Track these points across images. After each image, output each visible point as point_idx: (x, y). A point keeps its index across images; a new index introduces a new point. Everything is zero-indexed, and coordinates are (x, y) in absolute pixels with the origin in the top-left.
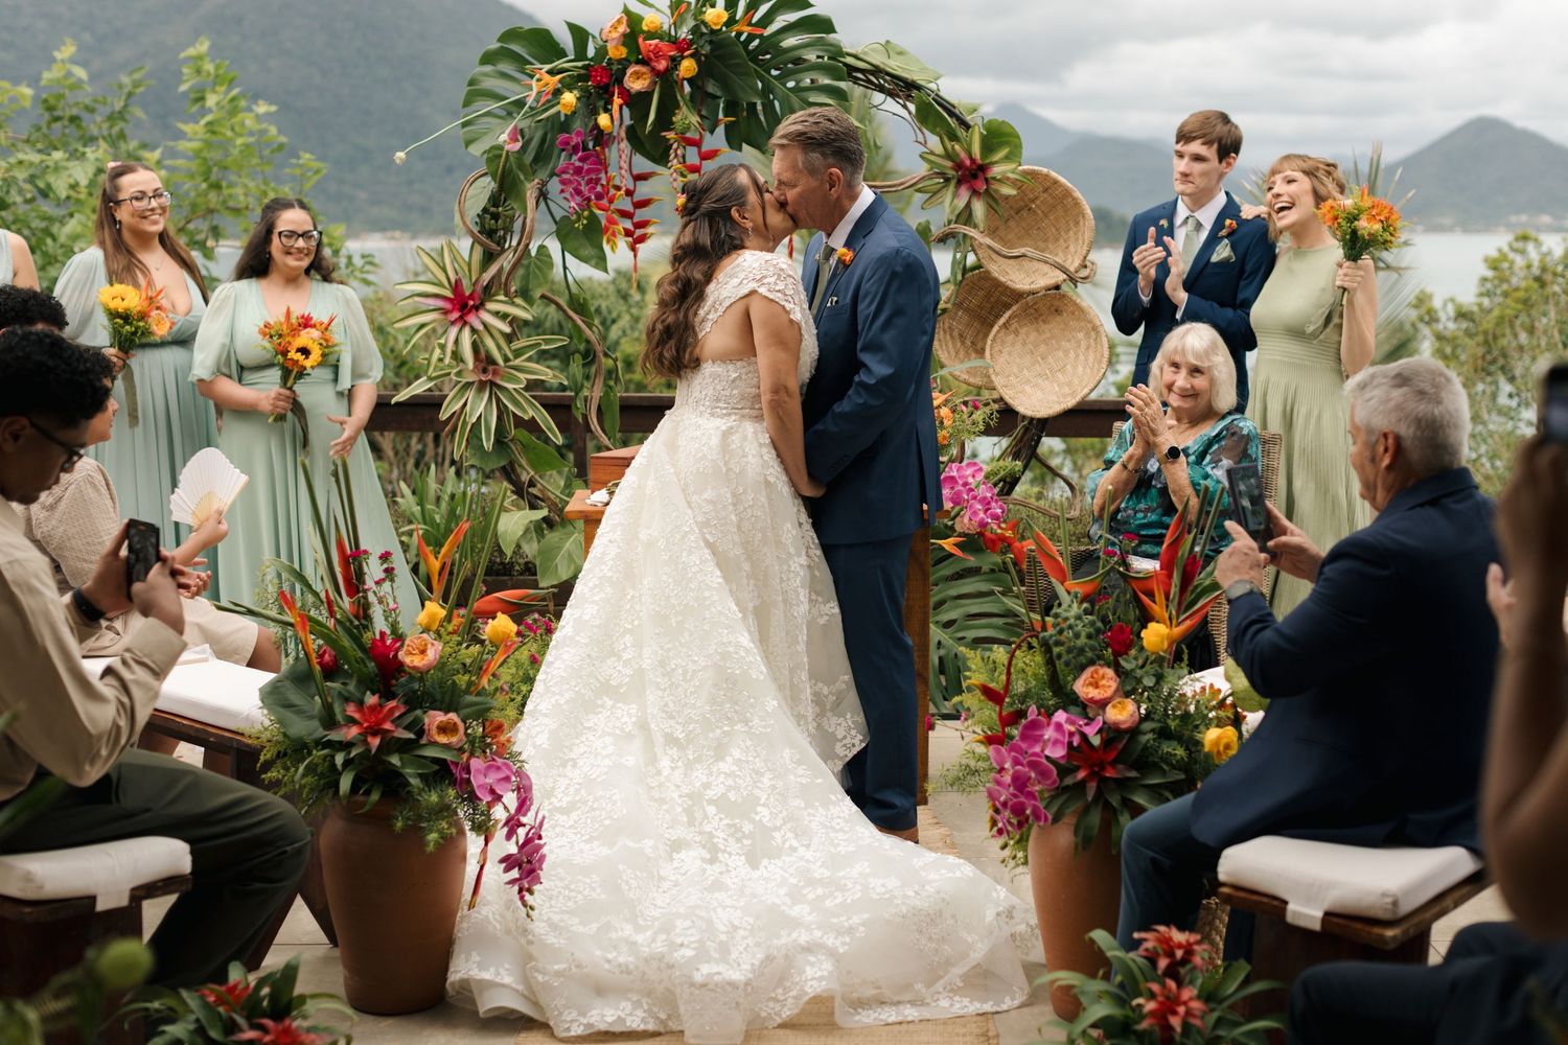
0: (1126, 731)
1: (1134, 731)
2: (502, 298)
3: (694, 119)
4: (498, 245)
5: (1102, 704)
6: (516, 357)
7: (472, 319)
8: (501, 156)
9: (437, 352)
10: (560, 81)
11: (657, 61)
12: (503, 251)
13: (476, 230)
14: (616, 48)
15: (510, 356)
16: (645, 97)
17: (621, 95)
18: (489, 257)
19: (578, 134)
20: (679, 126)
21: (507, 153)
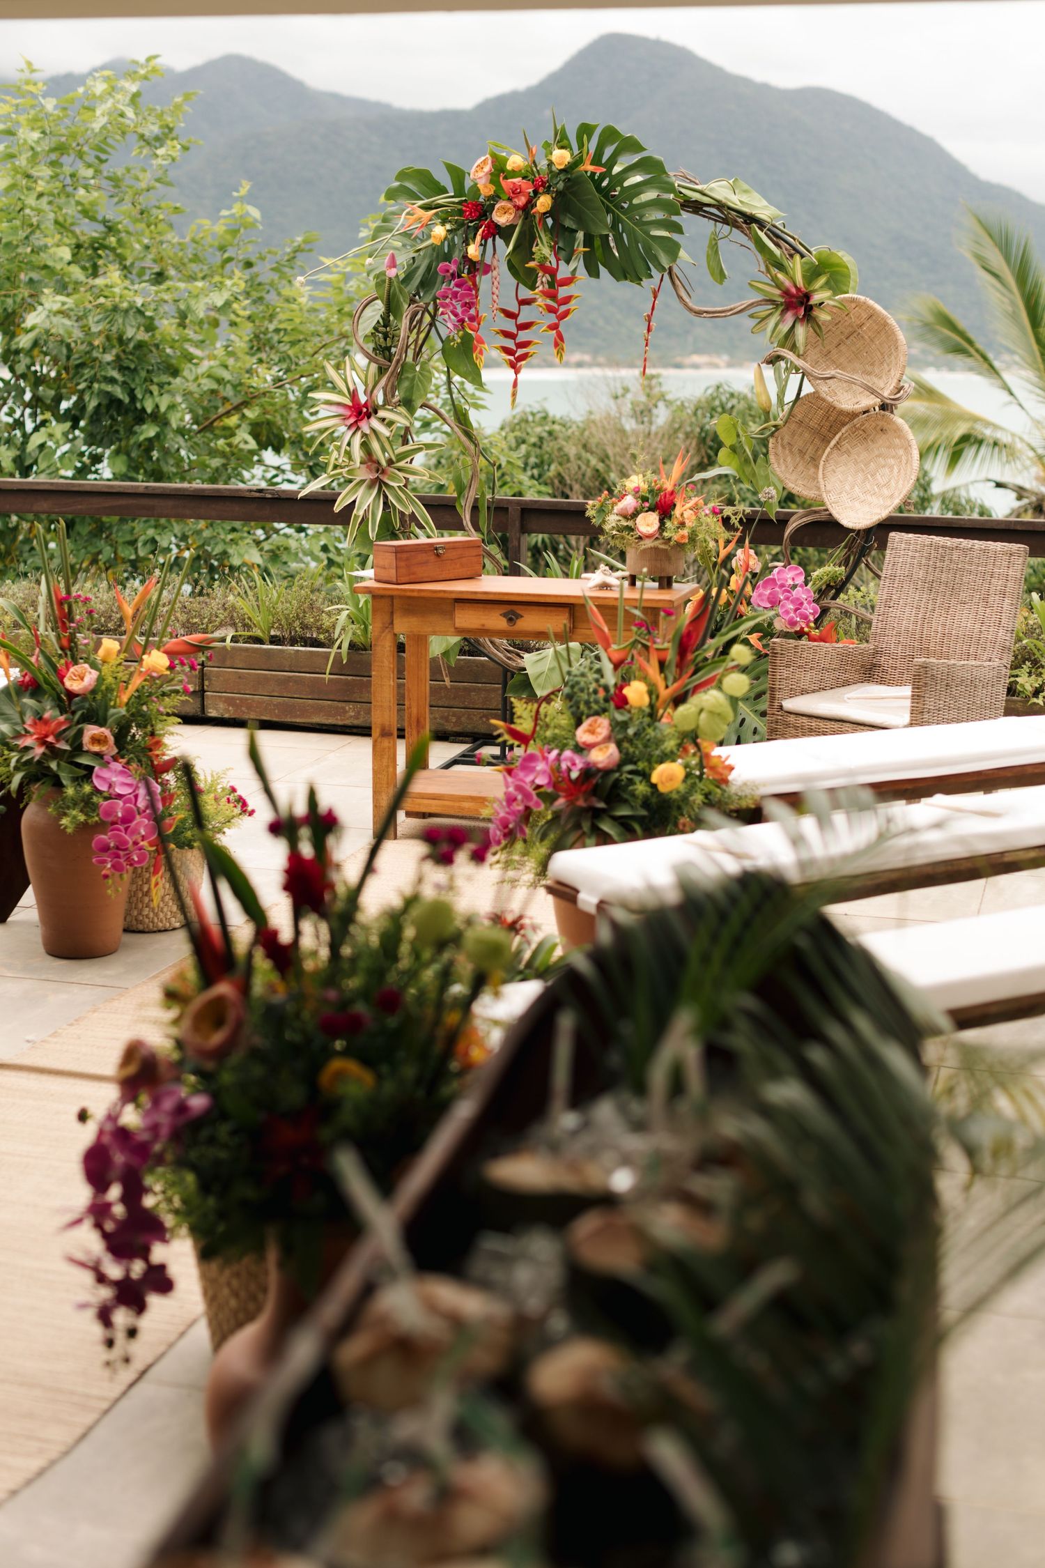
0: (599, 770)
1: (607, 772)
5: (591, 746)
6: (398, 461)
7: (365, 427)
8: (384, 281)
9: (335, 454)
10: (436, 214)
11: (517, 197)
13: (370, 348)
14: (485, 186)
15: (394, 459)
17: (488, 228)
18: (381, 371)
19: (455, 262)
20: (538, 257)
21: (390, 279)
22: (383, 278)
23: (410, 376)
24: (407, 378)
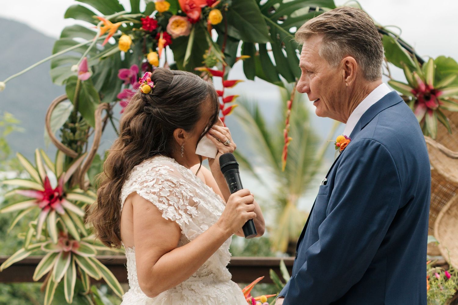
2: (79, 190)
3: (220, 56)
4: (76, 151)
7: (57, 206)
8: (74, 85)
9: (32, 231)
10: (120, 28)
11: (191, 12)
12: (80, 155)
13: (59, 140)
14: (161, 4)
15: (85, 233)
16: (183, 40)
17: (164, 37)
18: (70, 161)
19: (134, 68)
20: (207, 62)
21: (81, 81)
22: (73, 81)
23: (97, 164)
24: (94, 167)
